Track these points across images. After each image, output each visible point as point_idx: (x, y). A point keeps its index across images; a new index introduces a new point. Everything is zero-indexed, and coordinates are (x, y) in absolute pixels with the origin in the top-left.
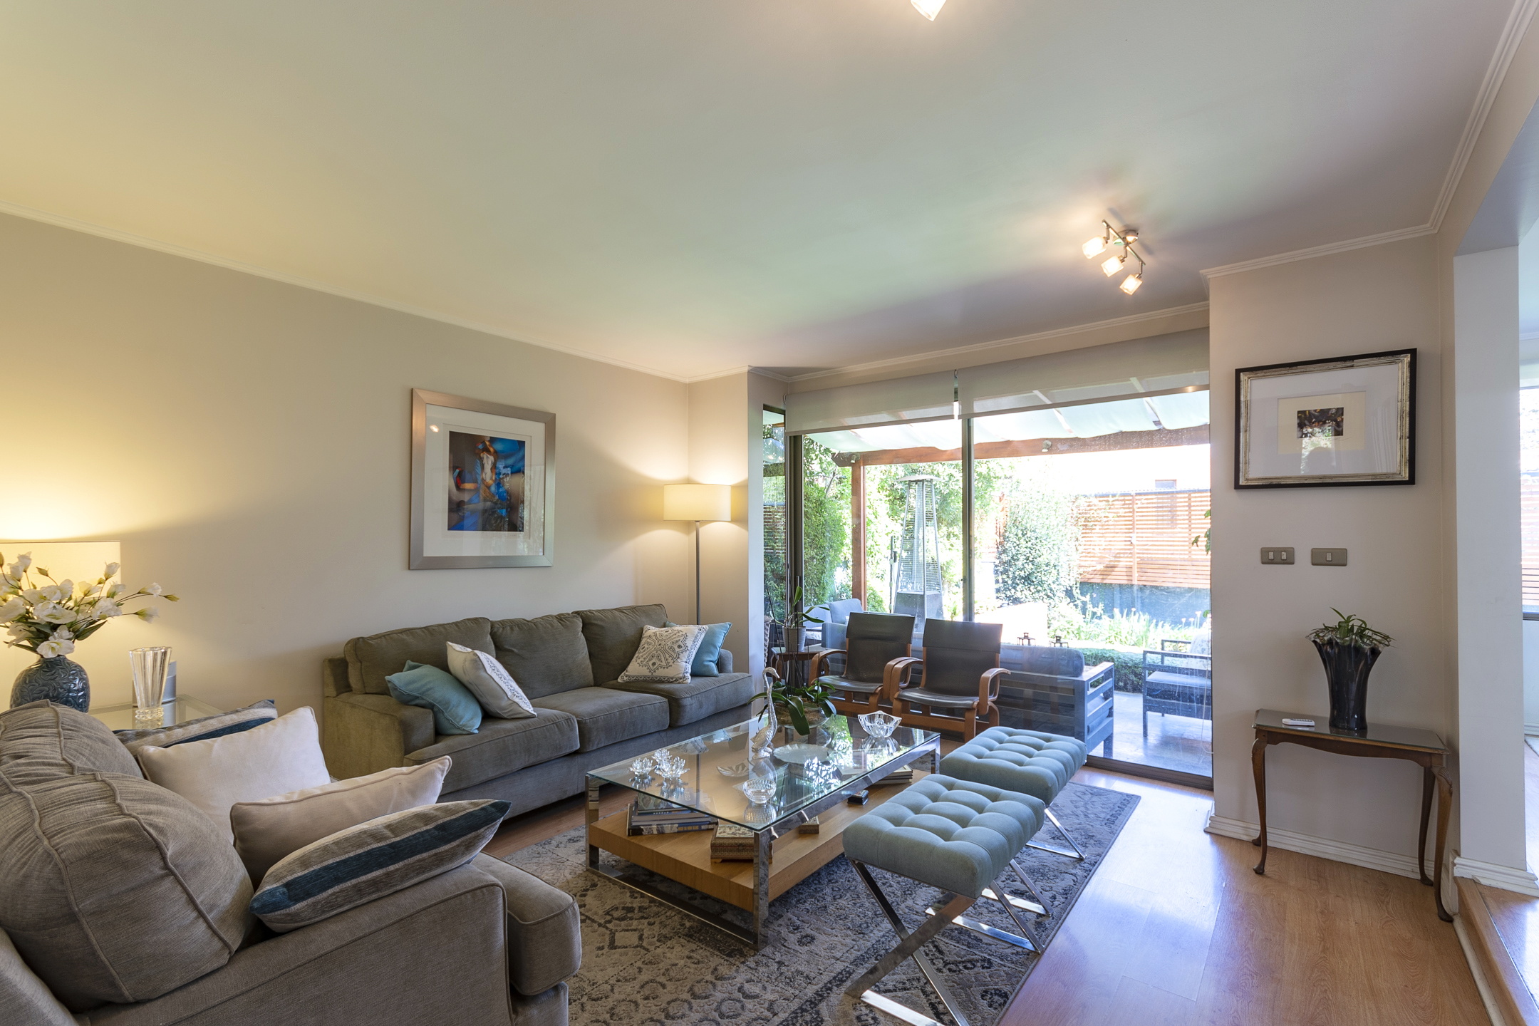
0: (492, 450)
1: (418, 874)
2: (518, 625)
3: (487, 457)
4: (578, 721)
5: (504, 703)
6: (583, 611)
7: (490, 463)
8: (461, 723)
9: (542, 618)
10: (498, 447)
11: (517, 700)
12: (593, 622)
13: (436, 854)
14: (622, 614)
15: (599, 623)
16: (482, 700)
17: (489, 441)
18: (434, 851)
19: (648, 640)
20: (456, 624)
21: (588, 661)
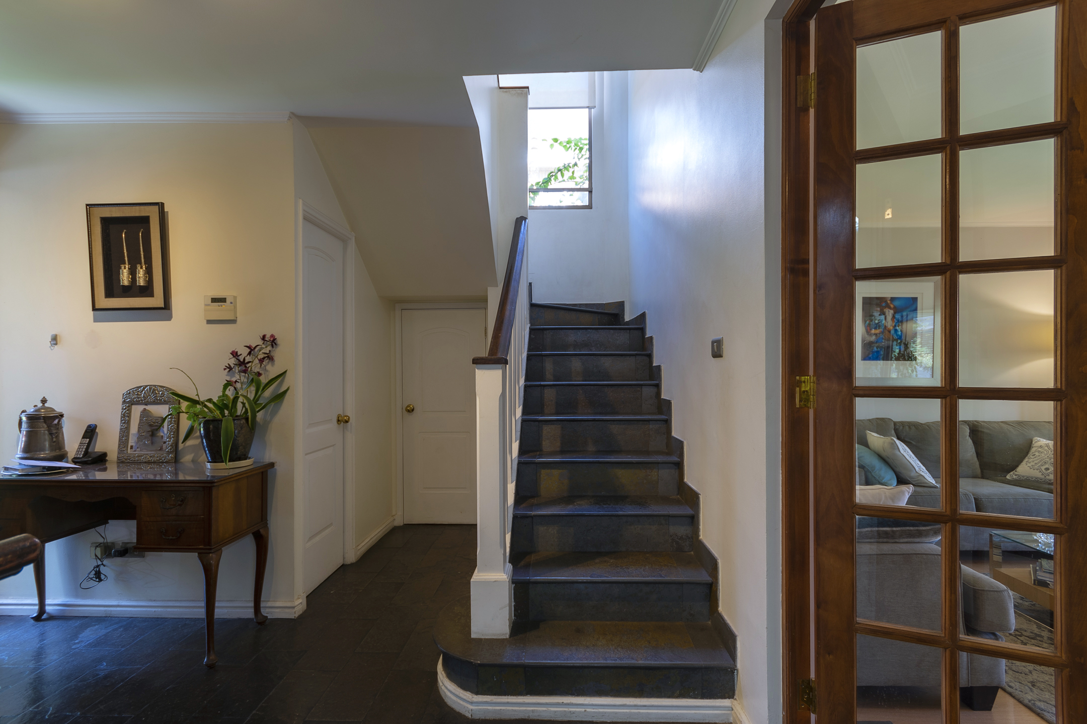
0: (892, 306)
1: (907, 537)
2: (914, 426)
3: (889, 311)
4: (974, 498)
5: (913, 474)
6: (970, 421)
7: (891, 314)
8: (883, 481)
9: (932, 423)
10: (897, 303)
11: (923, 474)
12: (980, 429)
13: (917, 530)
14: (1009, 426)
15: (985, 431)
16: (897, 470)
17: (890, 300)
18: (916, 528)
19: (1039, 449)
20: (869, 420)
21: (976, 459)
